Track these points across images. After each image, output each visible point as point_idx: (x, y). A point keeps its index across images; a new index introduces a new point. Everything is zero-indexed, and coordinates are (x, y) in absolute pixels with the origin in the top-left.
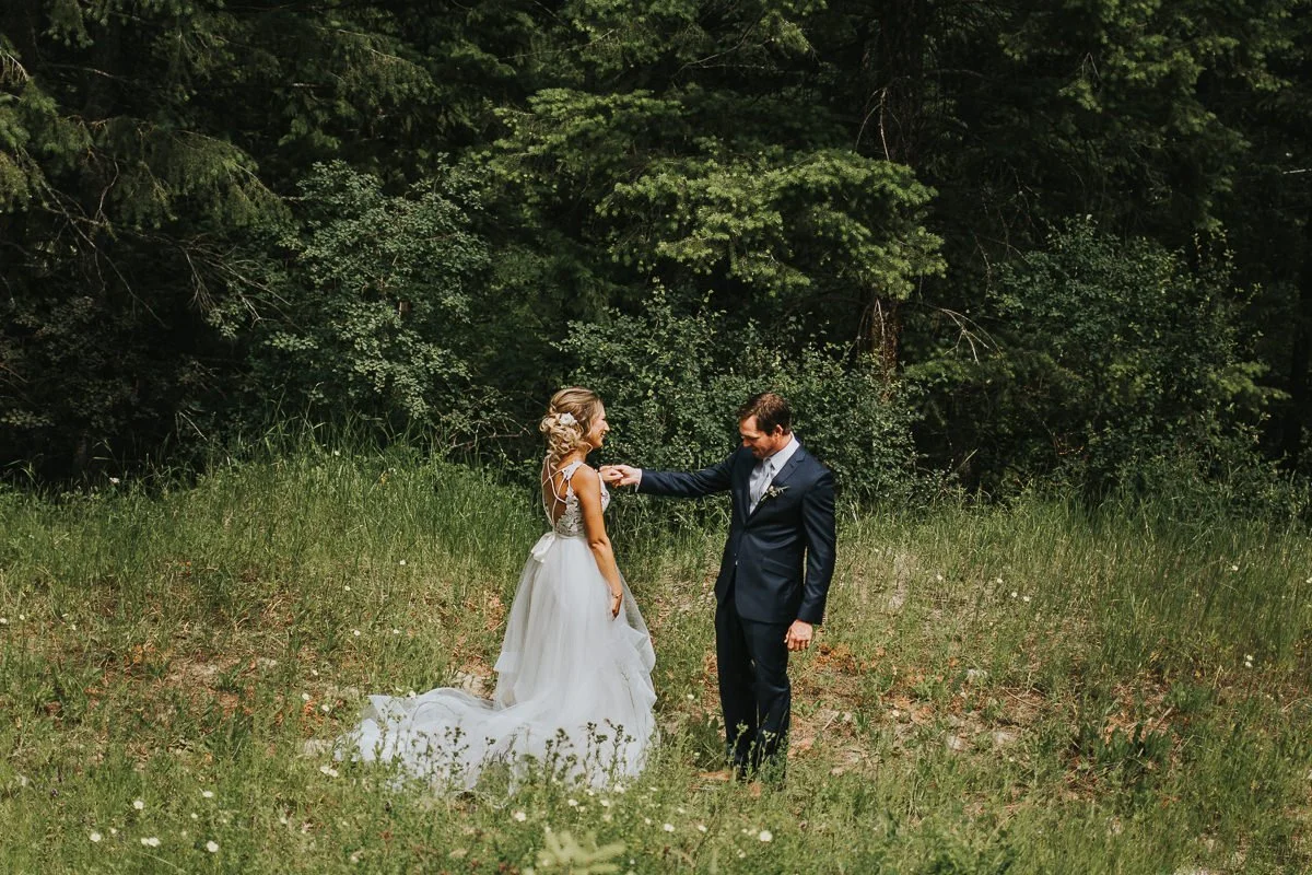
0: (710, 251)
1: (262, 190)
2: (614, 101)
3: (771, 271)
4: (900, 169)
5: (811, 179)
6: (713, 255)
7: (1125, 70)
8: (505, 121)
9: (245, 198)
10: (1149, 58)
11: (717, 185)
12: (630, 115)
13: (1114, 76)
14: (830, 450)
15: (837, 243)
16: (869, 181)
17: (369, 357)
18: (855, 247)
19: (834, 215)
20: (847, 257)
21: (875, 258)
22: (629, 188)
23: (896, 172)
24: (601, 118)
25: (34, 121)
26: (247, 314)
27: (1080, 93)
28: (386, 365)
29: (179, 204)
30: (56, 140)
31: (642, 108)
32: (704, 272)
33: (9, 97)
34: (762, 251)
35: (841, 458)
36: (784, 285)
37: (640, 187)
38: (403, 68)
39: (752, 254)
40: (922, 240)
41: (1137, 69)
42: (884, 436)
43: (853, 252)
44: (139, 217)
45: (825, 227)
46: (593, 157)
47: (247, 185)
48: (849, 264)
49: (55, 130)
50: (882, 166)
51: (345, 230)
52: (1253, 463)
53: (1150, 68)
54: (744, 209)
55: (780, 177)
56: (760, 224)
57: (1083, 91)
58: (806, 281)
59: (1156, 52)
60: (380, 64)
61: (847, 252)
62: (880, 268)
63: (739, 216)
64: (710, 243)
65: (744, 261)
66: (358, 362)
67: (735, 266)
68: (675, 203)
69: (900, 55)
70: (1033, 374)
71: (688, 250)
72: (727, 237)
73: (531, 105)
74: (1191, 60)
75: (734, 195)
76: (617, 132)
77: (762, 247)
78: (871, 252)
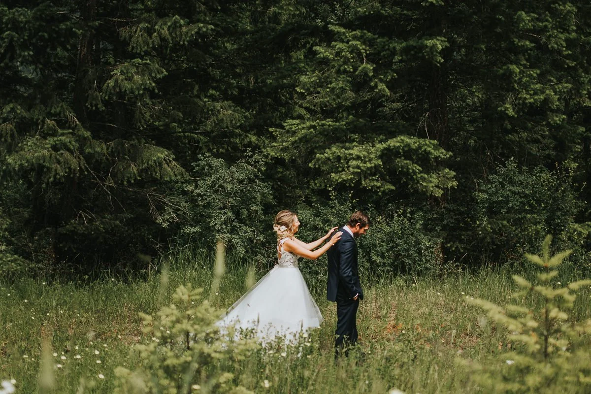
0: (352, 176)
1: (177, 167)
2: (318, 123)
3: (379, 184)
4: (432, 142)
5: (391, 145)
6: (354, 178)
7: (525, 98)
8: (274, 133)
9: (169, 169)
10: (535, 93)
11: (355, 152)
12: (324, 129)
13: (521, 101)
14: (403, 254)
15: (408, 173)
16: (420, 147)
17: (222, 233)
18: (416, 175)
19: (405, 162)
20: (412, 179)
21: (424, 179)
22: (322, 156)
23: (431, 143)
24: (312, 130)
25: (82, 141)
26: (173, 219)
27: (507, 109)
28: (229, 235)
29: (141, 172)
30: (91, 148)
31: (329, 126)
32: (350, 185)
33: (71, 131)
35: (408, 256)
36: (384, 189)
37: (326, 155)
38: (233, 115)
39: (371, 178)
40: (447, 173)
41: (530, 98)
42: (427, 249)
43: (415, 177)
44: (126, 178)
45: (402, 167)
46: (309, 145)
47: (170, 164)
48: (413, 182)
49: (90, 145)
50: (425, 141)
51: (209, 181)
52: (582, 253)
53: (535, 98)
54: (367, 159)
55: (381, 146)
56: (373, 165)
57: (508, 108)
58: (393, 188)
59: (539, 91)
60: (223, 114)
61: (412, 177)
62: (426, 182)
63: (365, 162)
64: (353, 173)
65: (367, 181)
66: (217, 235)
67: (363, 183)
68: (340, 160)
69: (437, 101)
70: (500, 229)
71: (343, 176)
72: (359, 171)
73: (284, 126)
74: (553, 94)
75: (362, 154)
76: (319, 135)
77: (374, 175)
78: (422, 176)
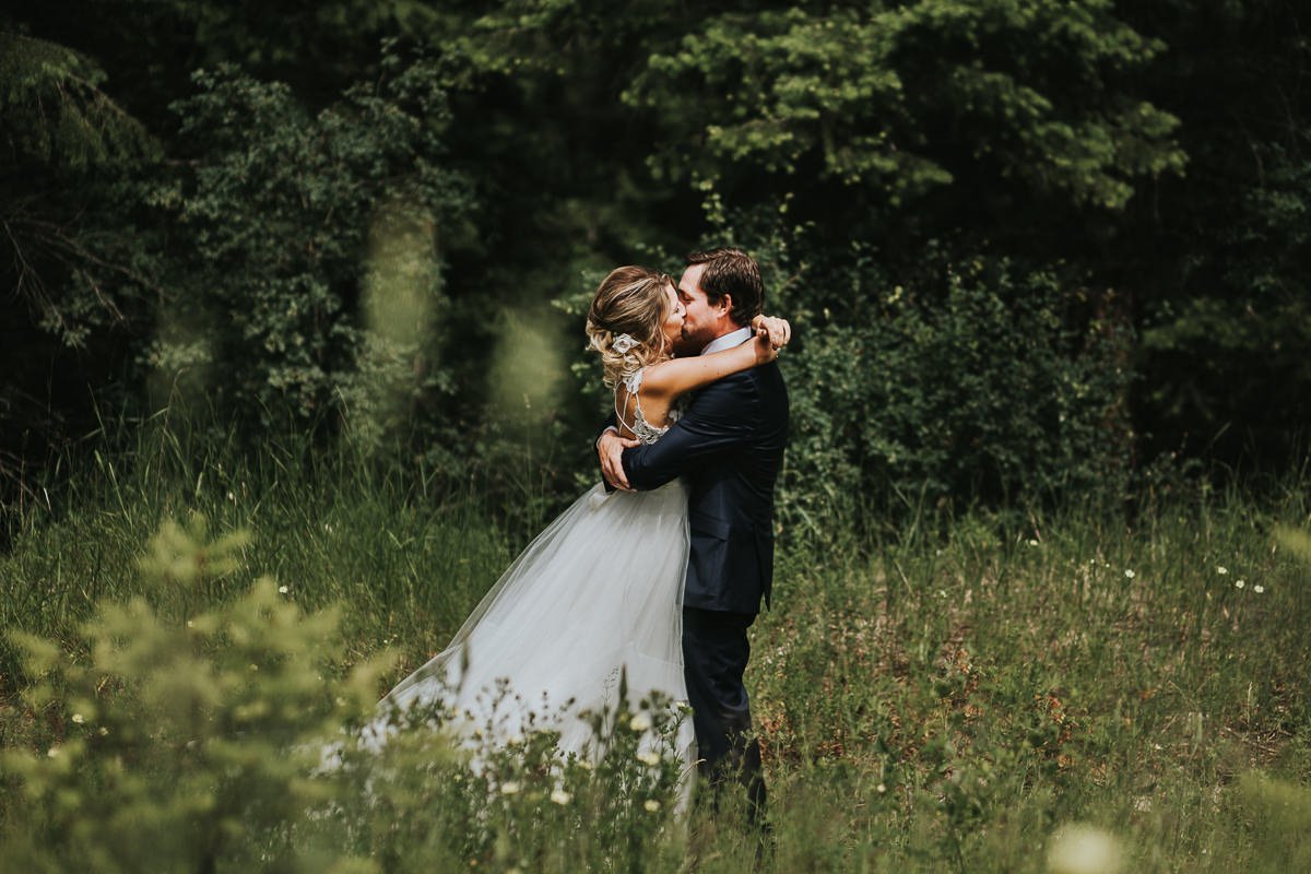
0: (789, 136)
1: (114, 114)
3: (889, 165)
5: (936, 13)
6: (795, 142)
9: (84, 123)
11: (796, 42)
14: (987, 427)
15: (999, 122)
16: (1042, 22)
17: (290, 364)
18: (1029, 128)
19: (989, 77)
20: (1016, 144)
21: (1060, 143)
22: (670, 61)
26: (104, 313)
32: (782, 170)
34: (874, 132)
35: (1008, 438)
36: (911, 184)
37: (686, 58)
39: (858, 141)
40: (1146, 121)
42: (1078, 407)
43: (1025, 134)
45: (978, 98)
47: (90, 106)
48: (1021, 155)
51: (238, 165)
54: (843, 71)
56: (866, 91)
58: (944, 177)
61: (1015, 135)
62: (1068, 155)
63: (836, 83)
64: (791, 125)
65: (846, 153)
66: (273, 372)
67: (831, 159)
68: (739, 76)
71: (755, 137)
72: (815, 114)
75: (825, 51)
77: (873, 129)
78: (1052, 133)
